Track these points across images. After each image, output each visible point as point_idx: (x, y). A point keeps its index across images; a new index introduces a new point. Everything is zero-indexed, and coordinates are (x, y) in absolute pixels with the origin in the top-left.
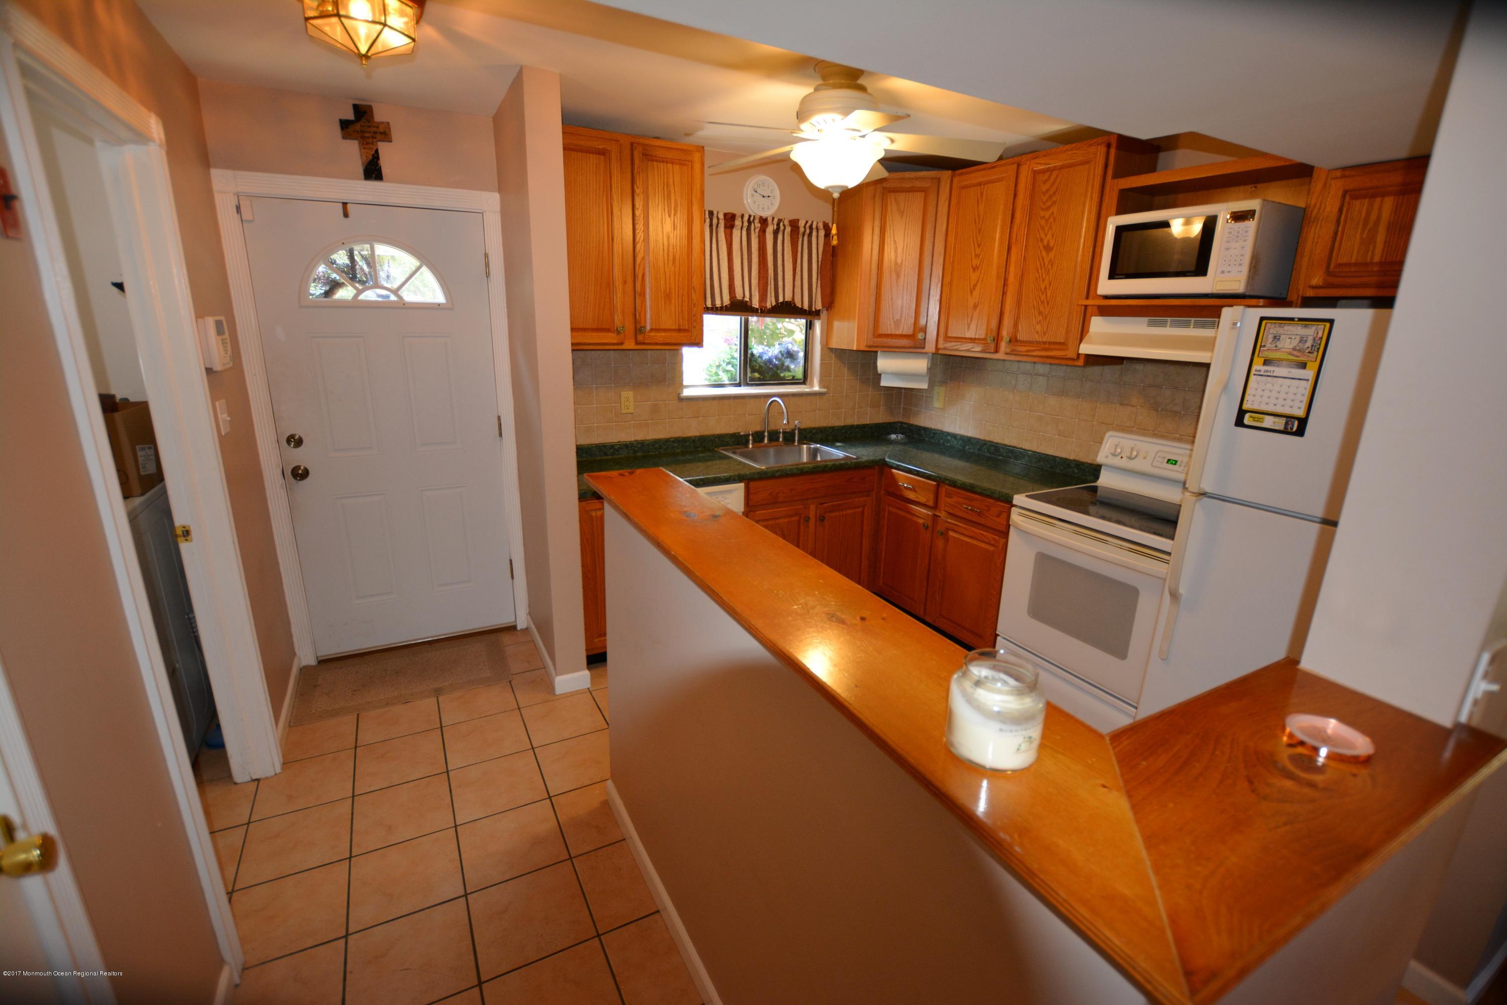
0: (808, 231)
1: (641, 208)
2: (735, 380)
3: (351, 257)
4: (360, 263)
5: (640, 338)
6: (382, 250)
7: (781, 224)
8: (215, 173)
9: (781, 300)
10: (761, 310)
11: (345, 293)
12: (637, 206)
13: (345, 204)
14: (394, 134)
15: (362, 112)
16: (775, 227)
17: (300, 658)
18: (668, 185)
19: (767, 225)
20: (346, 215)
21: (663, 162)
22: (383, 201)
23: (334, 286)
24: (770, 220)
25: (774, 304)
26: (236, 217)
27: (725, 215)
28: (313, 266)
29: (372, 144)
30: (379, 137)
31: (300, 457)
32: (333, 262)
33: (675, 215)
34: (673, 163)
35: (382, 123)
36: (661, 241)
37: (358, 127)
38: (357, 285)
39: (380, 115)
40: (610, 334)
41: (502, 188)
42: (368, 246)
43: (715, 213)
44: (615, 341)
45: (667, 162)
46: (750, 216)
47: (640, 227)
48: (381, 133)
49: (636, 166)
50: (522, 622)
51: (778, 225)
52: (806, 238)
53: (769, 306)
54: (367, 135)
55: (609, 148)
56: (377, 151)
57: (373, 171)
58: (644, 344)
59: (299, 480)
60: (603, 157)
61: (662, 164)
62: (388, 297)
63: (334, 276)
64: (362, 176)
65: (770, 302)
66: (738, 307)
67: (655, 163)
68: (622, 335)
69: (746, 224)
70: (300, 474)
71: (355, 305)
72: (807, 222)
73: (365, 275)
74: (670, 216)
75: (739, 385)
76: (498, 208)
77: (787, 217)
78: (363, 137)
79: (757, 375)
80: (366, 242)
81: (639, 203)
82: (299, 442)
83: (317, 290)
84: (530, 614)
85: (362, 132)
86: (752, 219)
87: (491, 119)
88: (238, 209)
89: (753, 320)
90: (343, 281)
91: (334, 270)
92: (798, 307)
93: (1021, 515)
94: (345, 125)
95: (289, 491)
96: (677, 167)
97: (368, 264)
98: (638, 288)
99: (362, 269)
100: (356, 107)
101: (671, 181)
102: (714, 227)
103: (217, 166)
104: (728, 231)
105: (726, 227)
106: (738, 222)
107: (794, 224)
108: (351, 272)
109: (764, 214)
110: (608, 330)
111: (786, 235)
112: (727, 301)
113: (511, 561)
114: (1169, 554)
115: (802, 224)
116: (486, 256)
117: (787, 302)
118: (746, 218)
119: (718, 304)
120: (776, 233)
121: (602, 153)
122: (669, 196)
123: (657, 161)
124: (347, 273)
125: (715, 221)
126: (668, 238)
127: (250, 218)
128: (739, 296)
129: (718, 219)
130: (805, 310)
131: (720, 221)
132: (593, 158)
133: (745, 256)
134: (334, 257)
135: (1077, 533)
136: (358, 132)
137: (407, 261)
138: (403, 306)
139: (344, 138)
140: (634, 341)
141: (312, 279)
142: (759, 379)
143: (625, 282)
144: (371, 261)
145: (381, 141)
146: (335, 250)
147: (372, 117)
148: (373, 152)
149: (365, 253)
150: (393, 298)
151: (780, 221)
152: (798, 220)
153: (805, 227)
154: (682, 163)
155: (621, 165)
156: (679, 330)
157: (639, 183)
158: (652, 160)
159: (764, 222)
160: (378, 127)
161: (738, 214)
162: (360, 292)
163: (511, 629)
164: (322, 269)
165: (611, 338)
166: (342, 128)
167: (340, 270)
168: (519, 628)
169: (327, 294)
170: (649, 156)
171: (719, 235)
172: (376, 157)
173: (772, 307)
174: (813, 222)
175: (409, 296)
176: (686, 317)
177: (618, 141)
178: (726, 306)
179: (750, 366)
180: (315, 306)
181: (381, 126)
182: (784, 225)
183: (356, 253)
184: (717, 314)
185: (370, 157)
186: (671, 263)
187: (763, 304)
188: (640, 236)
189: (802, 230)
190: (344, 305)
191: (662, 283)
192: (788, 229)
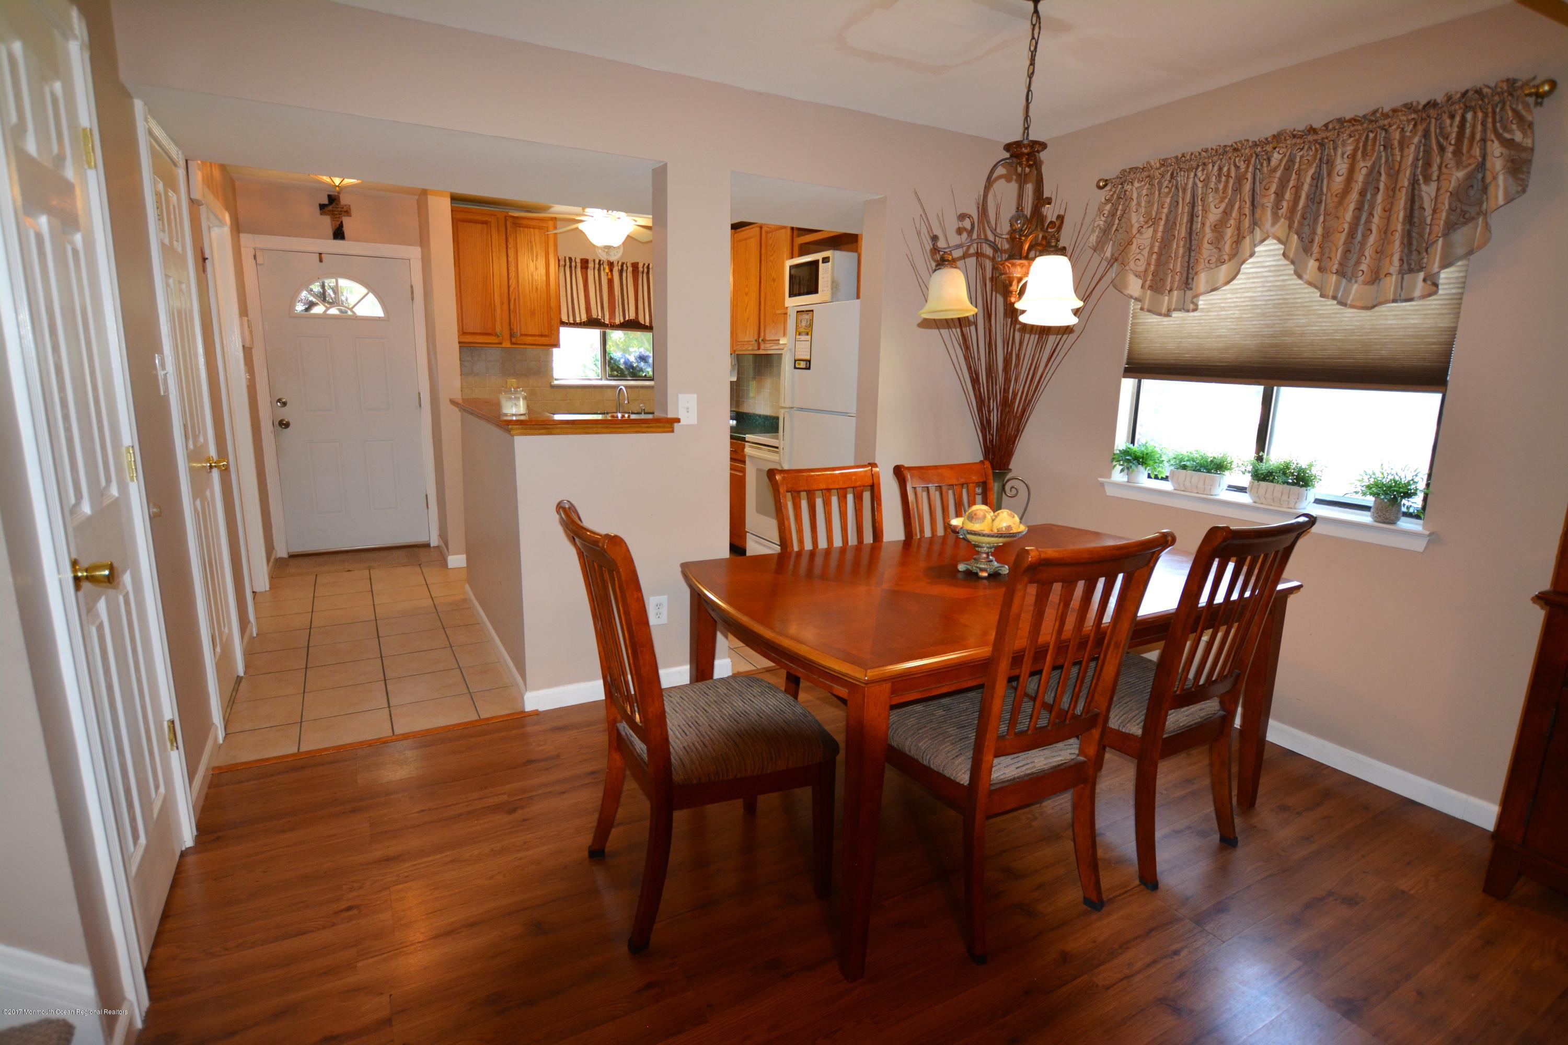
0: (646, 270)
1: (512, 256)
2: (598, 376)
3: (323, 286)
4: (329, 291)
5: (514, 340)
6: (343, 282)
7: (625, 266)
8: (242, 235)
9: (627, 318)
10: (611, 325)
11: (319, 309)
12: (509, 255)
13: (320, 254)
14: (353, 212)
15: (333, 199)
16: (620, 268)
17: (276, 551)
18: (531, 242)
19: (613, 267)
20: (321, 261)
21: (527, 227)
22: (344, 252)
23: (311, 305)
24: (615, 264)
25: (622, 321)
26: (254, 262)
27: (582, 260)
28: (298, 292)
29: (339, 218)
30: (343, 213)
31: (285, 414)
32: (312, 290)
33: (536, 261)
34: (534, 228)
35: (345, 205)
36: (527, 279)
37: (330, 208)
38: (326, 304)
39: (344, 200)
40: (493, 337)
41: (421, 245)
42: (334, 280)
43: (573, 259)
44: (496, 342)
45: (530, 228)
46: (600, 261)
47: (512, 268)
48: (345, 212)
49: (508, 231)
50: (434, 542)
51: (622, 266)
52: (645, 275)
53: (617, 322)
54: (336, 213)
55: (490, 220)
56: (342, 222)
57: (339, 234)
58: (516, 344)
59: (284, 428)
60: (485, 226)
61: (526, 229)
62: (346, 312)
63: (311, 298)
64: (332, 236)
65: (618, 320)
66: (592, 323)
67: (521, 229)
68: (501, 338)
69: (597, 266)
70: (284, 424)
71: (324, 317)
72: (644, 264)
73: (332, 299)
74: (533, 261)
75: (601, 379)
76: (420, 256)
77: (630, 260)
78: (333, 214)
79: (615, 373)
80: (333, 278)
81: (511, 253)
82: (284, 404)
83: (300, 307)
84: (440, 535)
85: (333, 211)
86: (602, 262)
87: (416, 201)
88: (255, 257)
89: (608, 331)
90: (317, 301)
91: (311, 294)
92: (641, 324)
93: (750, 447)
94: (322, 207)
95: (276, 436)
96: (537, 231)
97: (334, 292)
98: (512, 307)
99: (329, 295)
100: (329, 196)
101: (533, 239)
102: (573, 269)
103: (243, 232)
104: (584, 270)
105: (582, 268)
106: (591, 265)
107: (635, 266)
108: (323, 296)
109: (612, 259)
110: (491, 334)
111: (628, 273)
112: (584, 318)
113: (427, 495)
114: (777, 448)
115: (641, 266)
116: (412, 287)
117: (631, 320)
118: (597, 262)
119: (578, 320)
120: (621, 272)
121: (484, 223)
122: (532, 249)
123: (523, 227)
124: (320, 297)
125: (573, 264)
126: (532, 275)
127: (262, 262)
128: (595, 316)
129: (576, 263)
130: (647, 326)
131: (578, 264)
132: (479, 226)
133: (598, 288)
134: (312, 287)
135: (769, 451)
136: (330, 211)
137: (359, 290)
138: (356, 318)
139: (321, 214)
140: (509, 341)
141: (297, 301)
142: (617, 376)
143: (503, 304)
144: (336, 290)
145: (344, 216)
146: (312, 282)
147: (340, 202)
148: (339, 223)
149: (332, 284)
150: (350, 313)
151: (623, 264)
152: (638, 263)
153: (643, 267)
154: (540, 228)
155: (498, 230)
156: (542, 336)
157: (511, 241)
158: (520, 227)
159: (611, 264)
160: (343, 208)
161: (590, 259)
162: (328, 309)
163: (427, 546)
164: (304, 294)
165: (493, 339)
166: (321, 209)
167: (315, 295)
168: (432, 545)
169: (307, 310)
170: (517, 223)
171: (577, 273)
172: (341, 225)
173: (621, 323)
174: (649, 265)
175: (361, 311)
176: (546, 326)
177: (495, 215)
178: (584, 322)
179: (609, 366)
180: (298, 316)
181: (345, 207)
182: (627, 266)
183: (326, 284)
184: (578, 327)
185: (338, 226)
186: (534, 290)
187: (612, 321)
188: (512, 274)
189: (641, 269)
190: (317, 316)
191: (529, 304)
192: (630, 269)
